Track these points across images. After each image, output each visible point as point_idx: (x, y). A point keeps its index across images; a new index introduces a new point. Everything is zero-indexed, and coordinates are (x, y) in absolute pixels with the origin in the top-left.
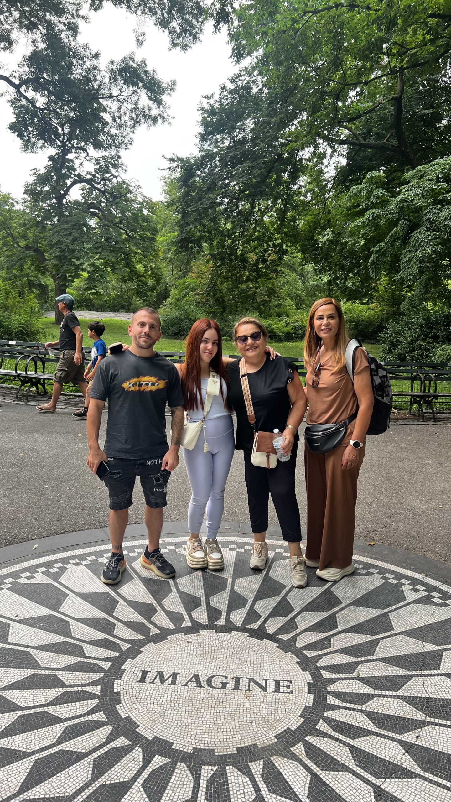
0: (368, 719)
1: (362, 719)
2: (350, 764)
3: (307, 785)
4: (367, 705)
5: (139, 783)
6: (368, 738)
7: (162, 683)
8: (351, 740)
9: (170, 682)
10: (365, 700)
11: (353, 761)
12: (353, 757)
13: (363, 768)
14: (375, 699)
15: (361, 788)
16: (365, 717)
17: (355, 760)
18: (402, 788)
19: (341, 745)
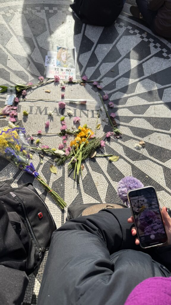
0: (130, 131)
1: (128, 131)
2: (123, 154)
3: (107, 166)
4: (130, 123)
5: (40, 170)
6: (130, 141)
7: (41, 114)
8: (124, 143)
9: (44, 113)
10: (130, 120)
11: (124, 153)
12: (124, 151)
13: (128, 156)
14: (134, 119)
15: (127, 166)
16: (129, 130)
17: (125, 153)
18: (142, 165)
19: (120, 145)
